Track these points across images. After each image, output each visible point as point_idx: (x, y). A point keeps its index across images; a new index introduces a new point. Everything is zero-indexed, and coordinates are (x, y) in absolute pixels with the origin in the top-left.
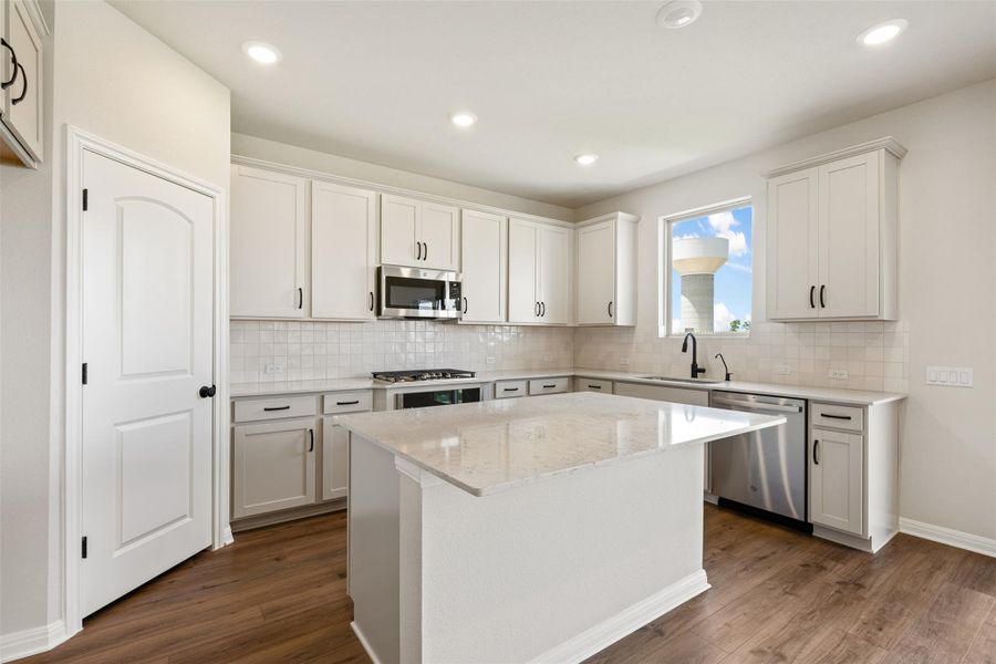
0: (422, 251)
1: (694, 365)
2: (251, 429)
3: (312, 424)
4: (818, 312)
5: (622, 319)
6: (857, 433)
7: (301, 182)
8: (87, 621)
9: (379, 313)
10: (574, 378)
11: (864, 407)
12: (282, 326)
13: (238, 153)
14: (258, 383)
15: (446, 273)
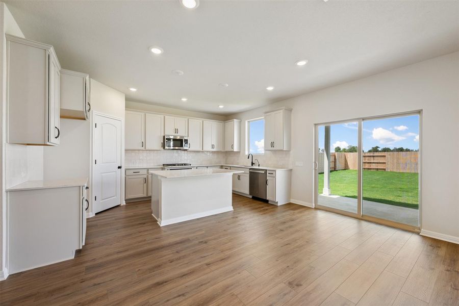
0: (176, 131)
1: (252, 162)
2: (130, 177)
3: (145, 176)
4: (273, 148)
5: (236, 149)
6: (274, 177)
7: (143, 114)
8: (96, 214)
9: (164, 148)
10: (222, 166)
11: (275, 171)
12: (138, 151)
13: (127, 107)
14: (132, 166)
15: (183, 137)
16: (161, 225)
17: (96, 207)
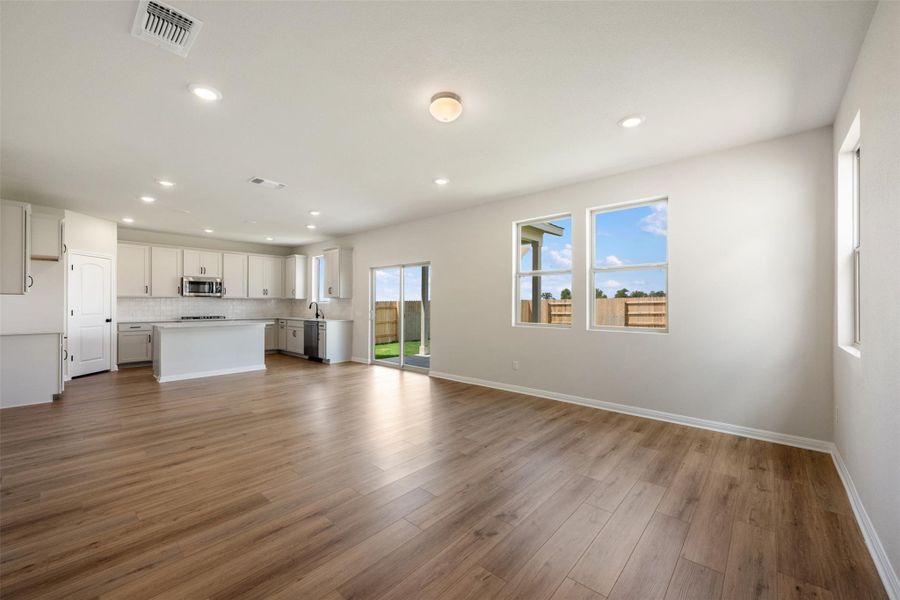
0: (203, 271)
1: (317, 313)
2: (125, 334)
3: (150, 333)
4: (330, 295)
5: (298, 297)
6: (324, 330)
7: (147, 248)
8: (73, 378)
9: (182, 294)
10: (277, 319)
11: (328, 323)
12: (138, 300)
13: (121, 239)
14: (122, 320)
15: (215, 279)
16: (161, 382)
17: (72, 369)
